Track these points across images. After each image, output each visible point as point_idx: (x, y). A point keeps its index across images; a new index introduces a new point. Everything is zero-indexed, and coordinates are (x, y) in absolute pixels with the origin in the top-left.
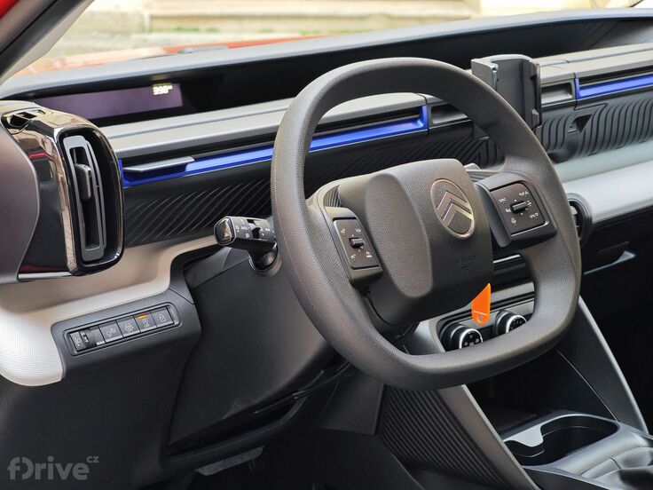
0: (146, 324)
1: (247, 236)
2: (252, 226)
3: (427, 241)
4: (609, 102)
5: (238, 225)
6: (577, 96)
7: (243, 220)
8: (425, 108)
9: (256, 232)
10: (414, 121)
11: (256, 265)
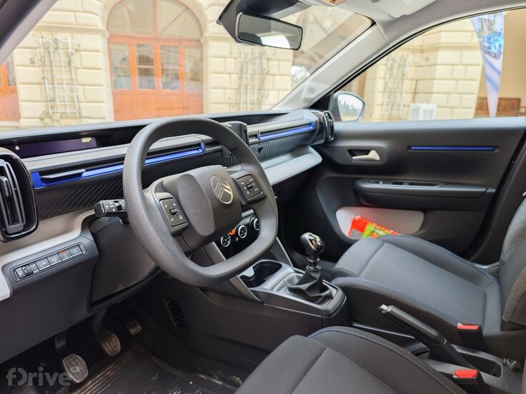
0: (66, 256)
1: (114, 210)
2: (117, 204)
3: (211, 207)
4: (271, 142)
5: (108, 205)
6: (260, 139)
7: (111, 202)
8: (202, 144)
9: (119, 207)
10: (198, 149)
11: (124, 222)
